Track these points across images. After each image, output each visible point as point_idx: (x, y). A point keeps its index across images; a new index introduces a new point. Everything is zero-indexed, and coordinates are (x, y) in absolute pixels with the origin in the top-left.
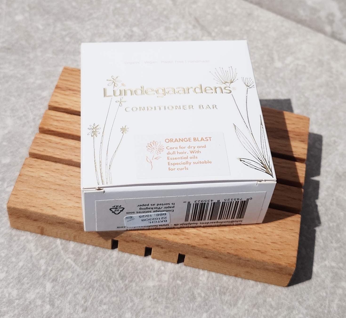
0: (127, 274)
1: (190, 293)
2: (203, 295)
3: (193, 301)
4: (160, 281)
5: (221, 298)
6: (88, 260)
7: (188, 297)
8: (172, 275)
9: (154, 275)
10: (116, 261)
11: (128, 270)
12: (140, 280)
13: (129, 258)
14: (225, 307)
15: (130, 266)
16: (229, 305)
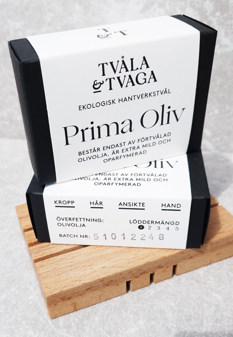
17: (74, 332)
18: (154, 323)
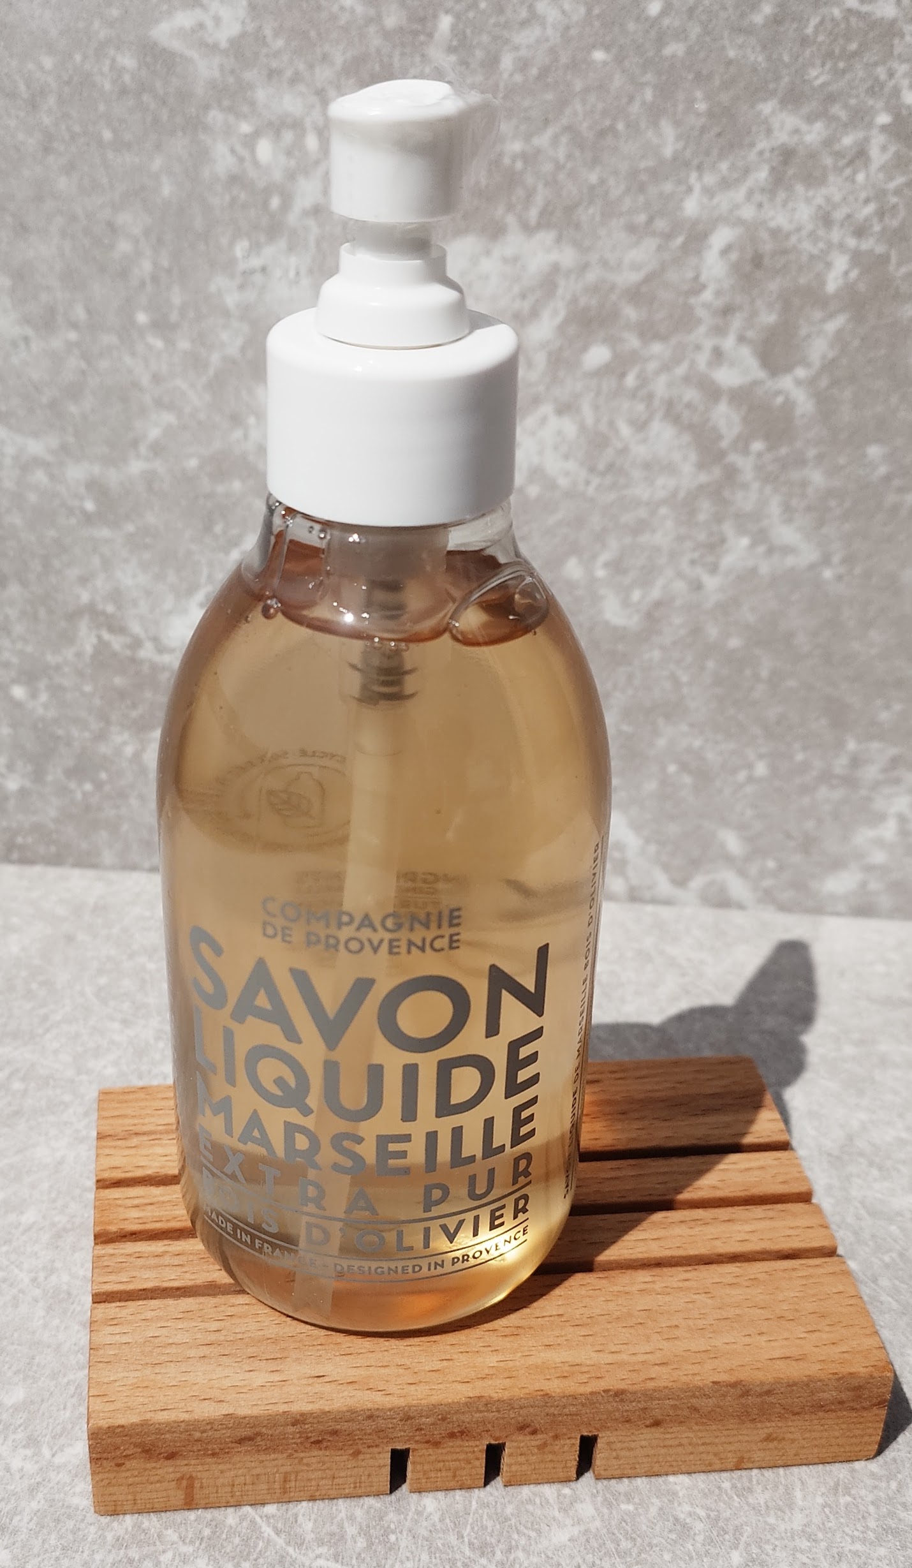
0: (488, 1538)
1: (669, 1521)
2: (702, 1513)
3: (688, 1536)
4: (579, 1521)
5: (748, 1504)
6: (370, 1544)
7: (670, 1531)
8: (599, 1499)
9: (556, 1513)
10: (442, 1520)
11: (484, 1528)
12: (529, 1538)
13: (470, 1502)
14: (772, 1520)
15: (485, 1517)
16: (779, 1512)
17: (360, 1554)
18: (631, 1507)
